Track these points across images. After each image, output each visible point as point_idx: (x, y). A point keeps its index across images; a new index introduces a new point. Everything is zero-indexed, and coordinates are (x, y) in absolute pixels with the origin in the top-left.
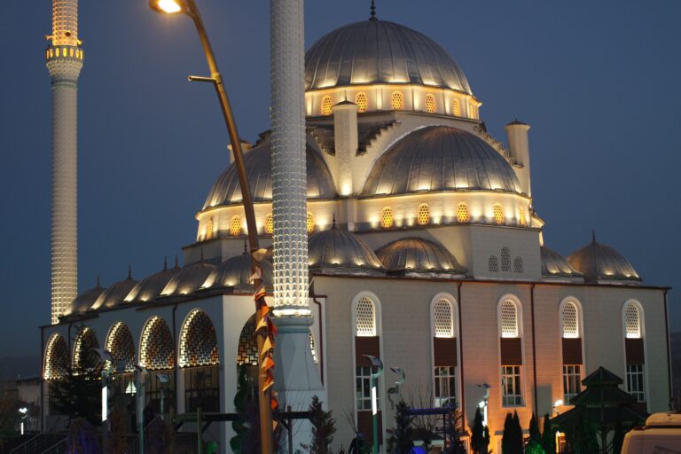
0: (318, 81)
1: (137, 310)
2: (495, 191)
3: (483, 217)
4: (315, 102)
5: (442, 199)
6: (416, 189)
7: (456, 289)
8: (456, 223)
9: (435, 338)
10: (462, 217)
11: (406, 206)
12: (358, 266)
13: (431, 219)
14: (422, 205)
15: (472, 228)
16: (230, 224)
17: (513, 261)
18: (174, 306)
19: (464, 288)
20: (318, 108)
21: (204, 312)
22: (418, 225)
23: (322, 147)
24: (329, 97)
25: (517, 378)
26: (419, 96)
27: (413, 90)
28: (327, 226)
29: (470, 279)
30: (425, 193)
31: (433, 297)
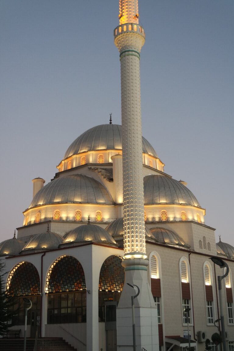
0: (95, 147)
1: (6, 258)
2: (197, 207)
3: (194, 219)
4: (94, 157)
5: (173, 208)
6: (159, 202)
7: (188, 256)
8: (181, 222)
9: (182, 282)
10: (184, 218)
11: (153, 211)
12: (149, 237)
13: (168, 218)
14: (163, 211)
15: (192, 224)
16: (53, 214)
17: (207, 244)
18: (43, 254)
19: (191, 256)
20: (96, 160)
21: (72, 257)
22: (162, 221)
23: (104, 178)
24: (102, 155)
25: (211, 308)
26: (147, 159)
27: (144, 156)
28: (109, 219)
29: (193, 251)
30: (165, 204)
31: (180, 259)
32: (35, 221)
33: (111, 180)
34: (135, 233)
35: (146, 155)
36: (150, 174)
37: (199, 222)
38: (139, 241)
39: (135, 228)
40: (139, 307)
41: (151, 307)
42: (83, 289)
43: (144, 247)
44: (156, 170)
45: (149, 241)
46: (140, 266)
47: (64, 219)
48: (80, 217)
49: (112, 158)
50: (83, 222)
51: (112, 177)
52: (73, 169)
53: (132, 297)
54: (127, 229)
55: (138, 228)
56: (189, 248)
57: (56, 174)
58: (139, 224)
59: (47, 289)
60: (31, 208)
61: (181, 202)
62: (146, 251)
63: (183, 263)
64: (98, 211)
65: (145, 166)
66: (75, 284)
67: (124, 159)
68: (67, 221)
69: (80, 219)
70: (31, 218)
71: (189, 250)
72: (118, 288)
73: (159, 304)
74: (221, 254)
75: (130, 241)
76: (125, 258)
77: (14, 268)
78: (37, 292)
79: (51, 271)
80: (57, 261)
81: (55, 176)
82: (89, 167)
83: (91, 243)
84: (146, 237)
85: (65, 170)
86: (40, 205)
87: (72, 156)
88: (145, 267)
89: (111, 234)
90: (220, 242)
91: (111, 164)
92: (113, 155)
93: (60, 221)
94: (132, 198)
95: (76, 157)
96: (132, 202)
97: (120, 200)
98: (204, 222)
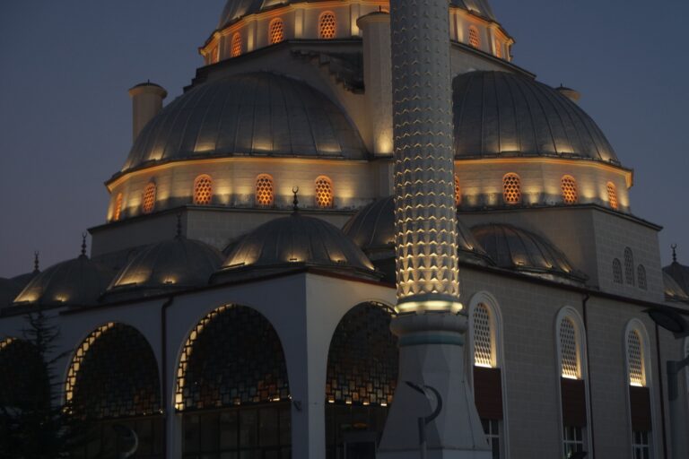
1: (62, 314)
2: (608, 163)
3: (598, 198)
4: (306, 19)
5: (539, 167)
6: (497, 151)
7: (581, 303)
8: (562, 206)
9: (562, 378)
10: (570, 197)
11: (481, 176)
12: (469, 251)
13: (524, 196)
14: (508, 174)
15: (594, 211)
16: (192, 188)
17: (636, 270)
18: (166, 300)
19: (588, 303)
20: (313, 28)
21: (248, 308)
22: (505, 204)
23: (339, 81)
24: (330, 12)
25: (646, 450)
26: (462, 26)
27: (455, 16)
28: (353, 199)
29: (596, 290)
30: (514, 157)
31: (558, 311)
32: (140, 208)
33: (358, 87)
34: (427, 238)
35: (460, 13)
36: (471, 70)
37: (614, 206)
38: (439, 263)
39: (427, 226)
40: (441, 448)
41: (474, 449)
42: (282, 397)
43: (453, 279)
44: (488, 57)
45: (469, 261)
46: (443, 334)
47: (225, 200)
48: (269, 194)
49: (359, 24)
50: (278, 209)
51: (360, 79)
52: (246, 56)
53: (420, 419)
54: (404, 229)
55: (438, 225)
56: (583, 281)
57: (198, 70)
58: (439, 214)
59: (179, 398)
60: (129, 171)
61: (561, 150)
62: (461, 291)
63: (567, 323)
64: (320, 178)
65: (455, 44)
66: (260, 383)
67: (394, 26)
68: (234, 207)
69: (269, 202)
70: (129, 198)
71: (583, 286)
72: (380, 395)
73: (497, 439)
74: (676, 298)
75: (414, 262)
76: (400, 310)
77: (85, 342)
78: (152, 408)
79: (189, 349)
80: (206, 321)
81: (194, 76)
82: (295, 49)
83: (301, 269)
84: (461, 251)
85: (225, 58)
86: (155, 163)
87: (241, 17)
88: (457, 335)
89: (358, 242)
90: (675, 264)
91: (357, 41)
92: (362, 14)
93: (214, 205)
94: (419, 138)
95: (256, 21)
96: (419, 151)
97: (385, 146)
98: (629, 208)
